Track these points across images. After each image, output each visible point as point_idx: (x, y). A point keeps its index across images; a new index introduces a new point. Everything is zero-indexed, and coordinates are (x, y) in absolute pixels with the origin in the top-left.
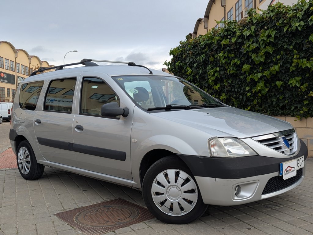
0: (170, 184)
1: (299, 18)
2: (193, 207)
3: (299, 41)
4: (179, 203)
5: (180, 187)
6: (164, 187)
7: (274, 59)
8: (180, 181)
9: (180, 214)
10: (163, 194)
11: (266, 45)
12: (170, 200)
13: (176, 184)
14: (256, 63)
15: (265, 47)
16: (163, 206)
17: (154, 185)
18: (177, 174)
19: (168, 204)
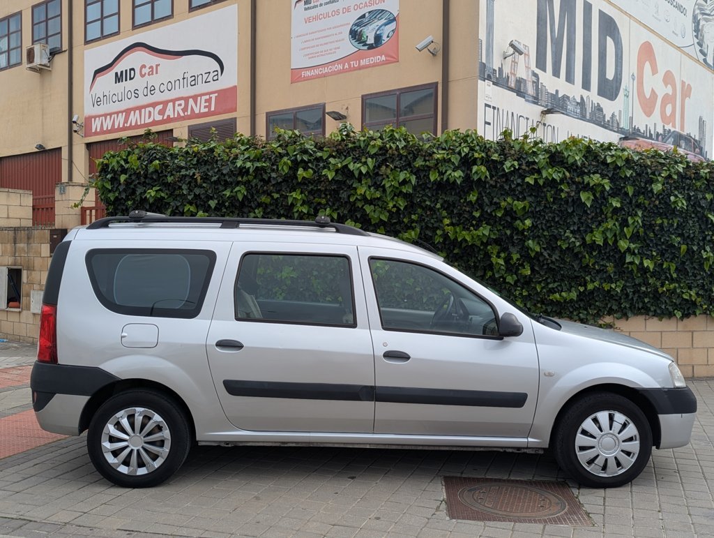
0: (603, 433)
1: (453, 163)
2: (633, 460)
3: (451, 199)
4: (616, 458)
5: (617, 435)
6: (595, 438)
7: (406, 220)
8: (617, 426)
9: (616, 472)
10: (593, 447)
11: (395, 195)
12: (604, 455)
13: (611, 432)
14: (373, 222)
15: (392, 199)
16: (593, 464)
17: (579, 436)
18: (611, 418)
19: (600, 461)
